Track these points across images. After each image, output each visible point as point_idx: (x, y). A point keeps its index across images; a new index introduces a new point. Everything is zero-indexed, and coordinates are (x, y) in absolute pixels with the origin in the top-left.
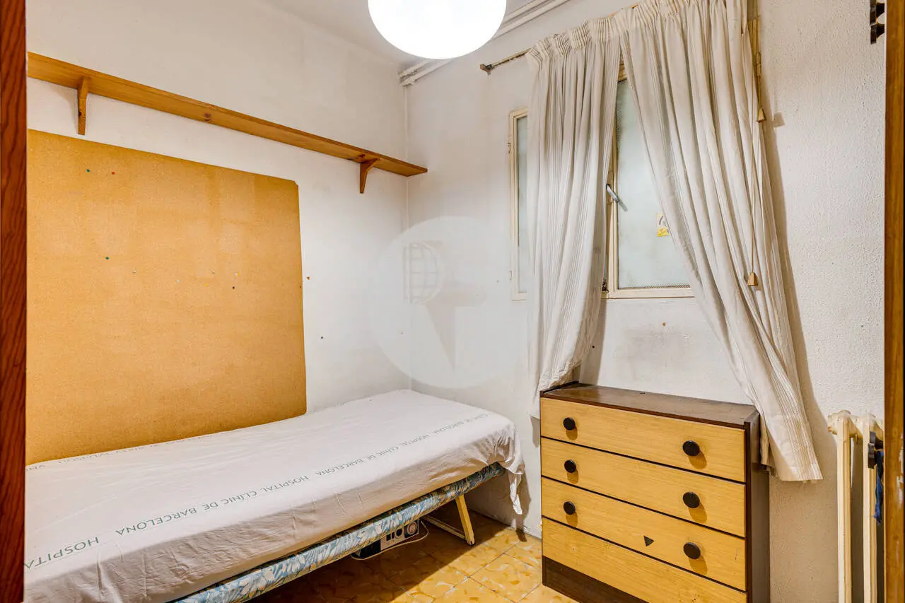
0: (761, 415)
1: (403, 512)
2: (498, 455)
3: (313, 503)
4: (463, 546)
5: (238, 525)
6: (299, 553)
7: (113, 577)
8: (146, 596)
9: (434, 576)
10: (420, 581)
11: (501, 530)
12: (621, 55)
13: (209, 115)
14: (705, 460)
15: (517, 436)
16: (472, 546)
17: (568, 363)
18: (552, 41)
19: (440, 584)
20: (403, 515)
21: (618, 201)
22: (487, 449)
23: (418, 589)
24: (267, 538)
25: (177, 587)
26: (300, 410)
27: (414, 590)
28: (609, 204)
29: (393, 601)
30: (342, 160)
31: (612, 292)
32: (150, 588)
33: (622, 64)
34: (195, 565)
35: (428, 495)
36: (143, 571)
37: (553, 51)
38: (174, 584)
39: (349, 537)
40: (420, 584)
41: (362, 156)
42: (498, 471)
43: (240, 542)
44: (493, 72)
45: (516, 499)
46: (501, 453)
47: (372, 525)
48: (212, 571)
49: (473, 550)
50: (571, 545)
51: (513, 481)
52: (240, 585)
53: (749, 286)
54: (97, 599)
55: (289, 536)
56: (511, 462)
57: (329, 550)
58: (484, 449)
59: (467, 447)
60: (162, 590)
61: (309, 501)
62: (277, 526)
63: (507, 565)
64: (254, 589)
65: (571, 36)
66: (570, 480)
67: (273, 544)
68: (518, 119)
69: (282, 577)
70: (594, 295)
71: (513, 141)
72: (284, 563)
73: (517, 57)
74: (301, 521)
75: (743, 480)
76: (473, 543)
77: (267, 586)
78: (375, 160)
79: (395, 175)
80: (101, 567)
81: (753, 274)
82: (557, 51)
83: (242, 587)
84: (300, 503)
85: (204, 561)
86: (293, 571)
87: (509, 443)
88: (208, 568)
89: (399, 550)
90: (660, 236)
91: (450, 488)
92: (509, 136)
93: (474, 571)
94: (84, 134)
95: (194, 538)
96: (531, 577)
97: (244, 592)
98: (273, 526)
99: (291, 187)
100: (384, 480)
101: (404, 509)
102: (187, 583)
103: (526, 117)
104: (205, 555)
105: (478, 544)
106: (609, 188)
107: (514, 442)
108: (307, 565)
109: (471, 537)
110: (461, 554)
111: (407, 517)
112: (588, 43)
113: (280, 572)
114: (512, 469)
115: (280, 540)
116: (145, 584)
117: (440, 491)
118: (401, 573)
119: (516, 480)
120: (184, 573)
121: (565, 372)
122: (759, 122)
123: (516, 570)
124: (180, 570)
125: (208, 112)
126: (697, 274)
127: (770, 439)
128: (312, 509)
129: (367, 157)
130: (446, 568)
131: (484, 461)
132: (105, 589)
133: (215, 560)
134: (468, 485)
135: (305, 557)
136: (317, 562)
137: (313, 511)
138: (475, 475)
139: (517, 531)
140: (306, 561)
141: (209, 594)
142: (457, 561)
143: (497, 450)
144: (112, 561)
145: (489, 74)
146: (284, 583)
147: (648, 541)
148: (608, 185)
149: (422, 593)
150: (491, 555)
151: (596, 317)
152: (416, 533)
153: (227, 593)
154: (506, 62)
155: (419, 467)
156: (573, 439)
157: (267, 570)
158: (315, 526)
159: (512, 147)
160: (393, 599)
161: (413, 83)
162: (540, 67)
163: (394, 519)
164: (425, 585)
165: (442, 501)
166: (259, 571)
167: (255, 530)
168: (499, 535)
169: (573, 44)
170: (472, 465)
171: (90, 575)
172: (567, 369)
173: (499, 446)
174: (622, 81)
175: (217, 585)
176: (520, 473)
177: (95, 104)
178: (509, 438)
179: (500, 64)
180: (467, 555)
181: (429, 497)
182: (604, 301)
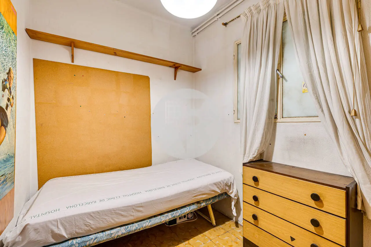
0: (357, 183)
1: (181, 210)
2: (226, 189)
3: (141, 203)
4: (210, 226)
5: (111, 210)
6: (136, 223)
7: (62, 224)
8: (75, 233)
9: (196, 237)
10: (190, 239)
11: (228, 221)
12: (285, 9)
13: (115, 53)
14: (323, 204)
15: (235, 181)
16: (214, 226)
17: (257, 151)
18: (252, 8)
19: (198, 241)
20: (181, 211)
21: (283, 77)
22: (220, 186)
23: (189, 242)
24: (122, 215)
25: (87, 231)
26: (149, 164)
27: (187, 242)
28: (278, 79)
29: (177, 246)
30: (167, 67)
31: (279, 119)
32: (76, 230)
33: (285, 14)
34: (93, 223)
35: (193, 204)
36: (74, 223)
37: (253, 13)
38: (86, 230)
39: (157, 218)
40: (190, 240)
41: (175, 65)
42: (226, 196)
43: (112, 216)
44: (228, 26)
45: (234, 209)
46: (227, 188)
47: (167, 214)
48: (101, 226)
49: (215, 229)
50: (256, 234)
51: (233, 201)
52: (111, 233)
53: (352, 116)
54: (56, 232)
55: (131, 215)
56: (232, 192)
57: (148, 223)
58: (219, 187)
59: (211, 185)
60: (80, 231)
61: (140, 202)
62: (126, 211)
63: (228, 237)
64: (116, 235)
65: (261, 4)
66: (255, 204)
67: (125, 218)
68: (238, 45)
69: (128, 231)
70: (270, 121)
71: (235, 54)
72: (129, 226)
73: (237, 18)
74: (136, 210)
75: (345, 217)
76: (215, 225)
77: (122, 234)
78: (179, 66)
79: (189, 72)
80: (58, 220)
81: (354, 110)
82: (254, 12)
83: (112, 234)
84: (136, 203)
85: (97, 222)
86: (133, 229)
87: (231, 184)
88: (99, 225)
89: (184, 224)
90: (304, 92)
91: (203, 202)
92: (234, 52)
93: (214, 238)
94: (73, 63)
95: (93, 213)
96: (238, 244)
97: (113, 236)
98: (125, 211)
99: (147, 78)
100: (172, 196)
101: (181, 209)
102: (90, 230)
103: (241, 43)
104: (97, 220)
105: (217, 226)
106: (278, 71)
107: (233, 184)
108: (139, 228)
109: (214, 223)
110: (209, 229)
111: (183, 212)
112: (269, 6)
113: (127, 230)
114: (232, 195)
115: (128, 217)
116: (74, 229)
117: (198, 202)
118: (183, 234)
119: (234, 201)
120: (89, 225)
121: (255, 155)
122: (359, 31)
123: (232, 240)
124: (88, 224)
125: (115, 51)
126: (322, 111)
127: (362, 196)
128: (141, 205)
129: (177, 65)
130: (202, 234)
131: (219, 191)
132: (59, 228)
133: (101, 222)
134: (212, 201)
135: (138, 225)
136: (143, 227)
137: (142, 207)
138: (215, 197)
139: (235, 222)
140: (138, 226)
141: (99, 235)
142: (207, 232)
143: (225, 187)
144: (62, 218)
145: (226, 26)
146: (129, 234)
147: (293, 239)
148: (278, 70)
149: (190, 244)
150: (223, 231)
151: (271, 130)
152: (192, 217)
153: (106, 235)
154: (233, 20)
155: (188, 192)
156: (257, 186)
157: (122, 228)
158: (142, 213)
159: (235, 56)
160: (178, 245)
161: (196, 35)
162: (247, 20)
163: (177, 213)
164: (192, 241)
165: (199, 207)
166: (119, 228)
167: (117, 212)
168: (227, 223)
169: (262, 7)
170: (213, 193)
171: (54, 223)
172: (256, 154)
173: (226, 185)
174: (285, 22)
175: (103, 231)
176: (236, 198)
177: (77, 51)
178: (231, 182)
179: (230, 22)
180: (212, 230)
181: (193, 205)
182: (275, 124)
